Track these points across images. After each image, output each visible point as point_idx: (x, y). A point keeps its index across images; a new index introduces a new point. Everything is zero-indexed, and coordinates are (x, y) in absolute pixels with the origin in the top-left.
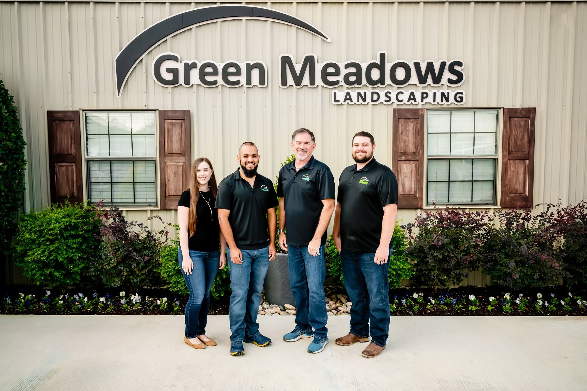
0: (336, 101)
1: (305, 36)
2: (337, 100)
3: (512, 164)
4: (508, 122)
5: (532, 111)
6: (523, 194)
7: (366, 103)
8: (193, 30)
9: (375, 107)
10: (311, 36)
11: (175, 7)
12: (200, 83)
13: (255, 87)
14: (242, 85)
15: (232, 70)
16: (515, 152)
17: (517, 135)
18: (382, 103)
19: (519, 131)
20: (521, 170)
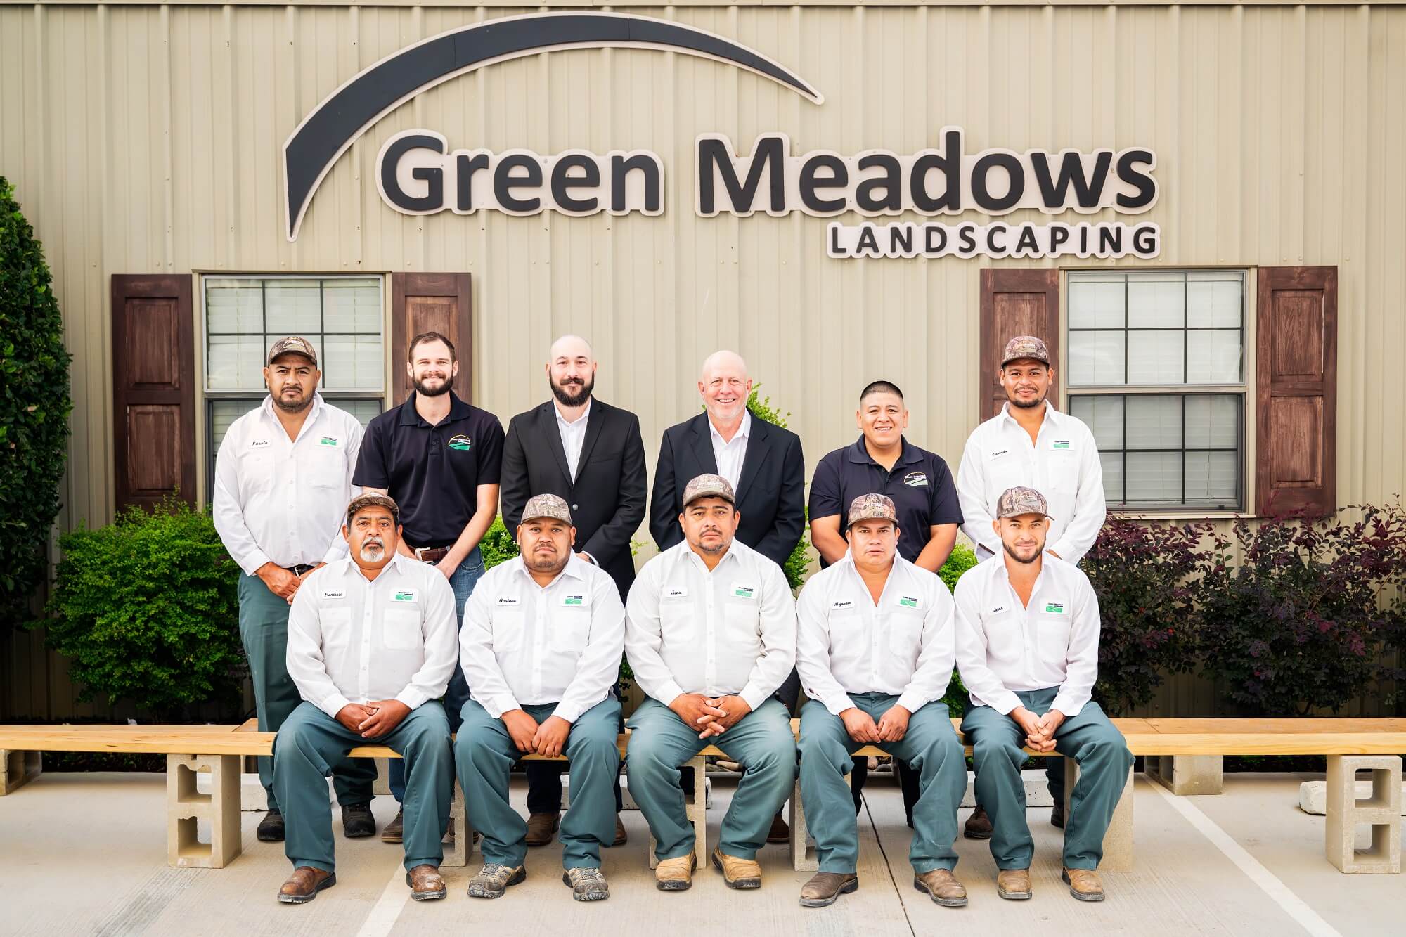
0: (836, 249)
1: (758, 88)
2: (840, 246)
3: (1282, 406)
4: (1269, 301)
5: (1330, 274)
6: (1310, 484)
7: (912, 255)
8: (481, 73)
9: (936, 265)
10: (774, 88)
11: (436, 17)
12: (497, 205)
13: (635, 215)
14: (602, 211)
15: (577, 172)
16: (1289, 377)
17: (1292, 335)
18: (953, 254)
19: (1297, 324)
20: (1305, 423)
